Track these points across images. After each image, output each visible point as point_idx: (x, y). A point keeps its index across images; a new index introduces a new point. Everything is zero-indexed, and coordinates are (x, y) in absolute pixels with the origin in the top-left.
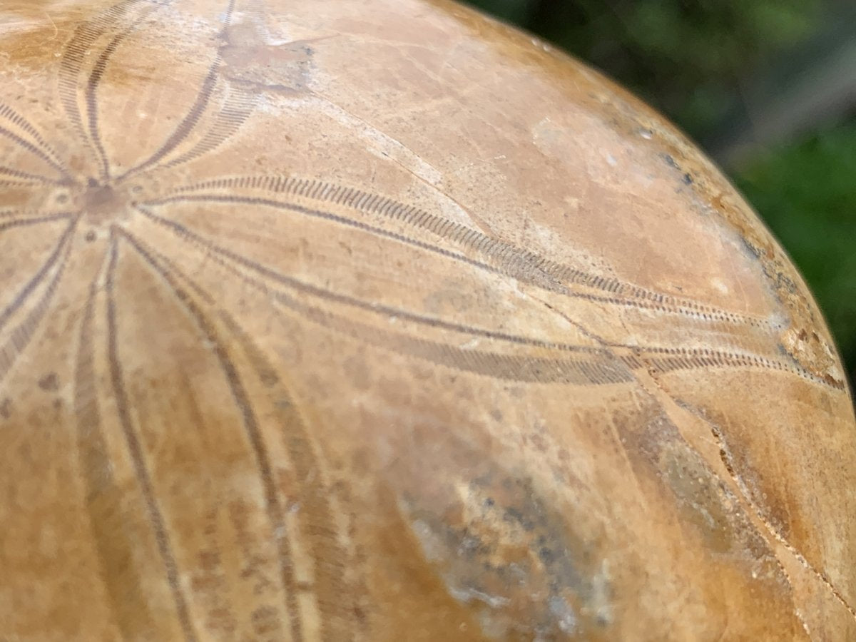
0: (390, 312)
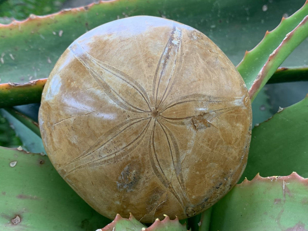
0: (156, 155)
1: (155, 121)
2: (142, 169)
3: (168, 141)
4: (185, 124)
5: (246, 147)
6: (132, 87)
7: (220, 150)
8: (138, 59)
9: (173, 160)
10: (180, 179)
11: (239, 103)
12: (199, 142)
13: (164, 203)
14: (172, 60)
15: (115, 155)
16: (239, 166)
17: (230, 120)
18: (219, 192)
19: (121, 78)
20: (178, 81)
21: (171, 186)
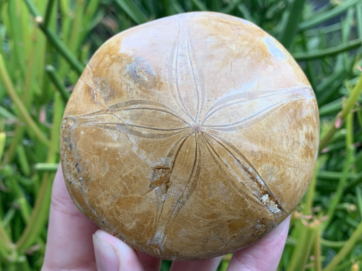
0: (151, 109)
1: (189, 124)
2: (143, 88)
3: (159, 129)
4: (169, 157)
5: (103, 222)
6: (239, 121)
7: (117, 187)
8: (266, 145)
9: (135, 126)
10: (111, 125)
11: (157, 238)
12: (139, 165)
13: (94, 98)
14: (248, 181)
15: (174, 69)
16: (87, 202)
17: (144, 216)
18: (71, 165)
19: (254, 116)
20: (220, 173)
21: (108, 112)
